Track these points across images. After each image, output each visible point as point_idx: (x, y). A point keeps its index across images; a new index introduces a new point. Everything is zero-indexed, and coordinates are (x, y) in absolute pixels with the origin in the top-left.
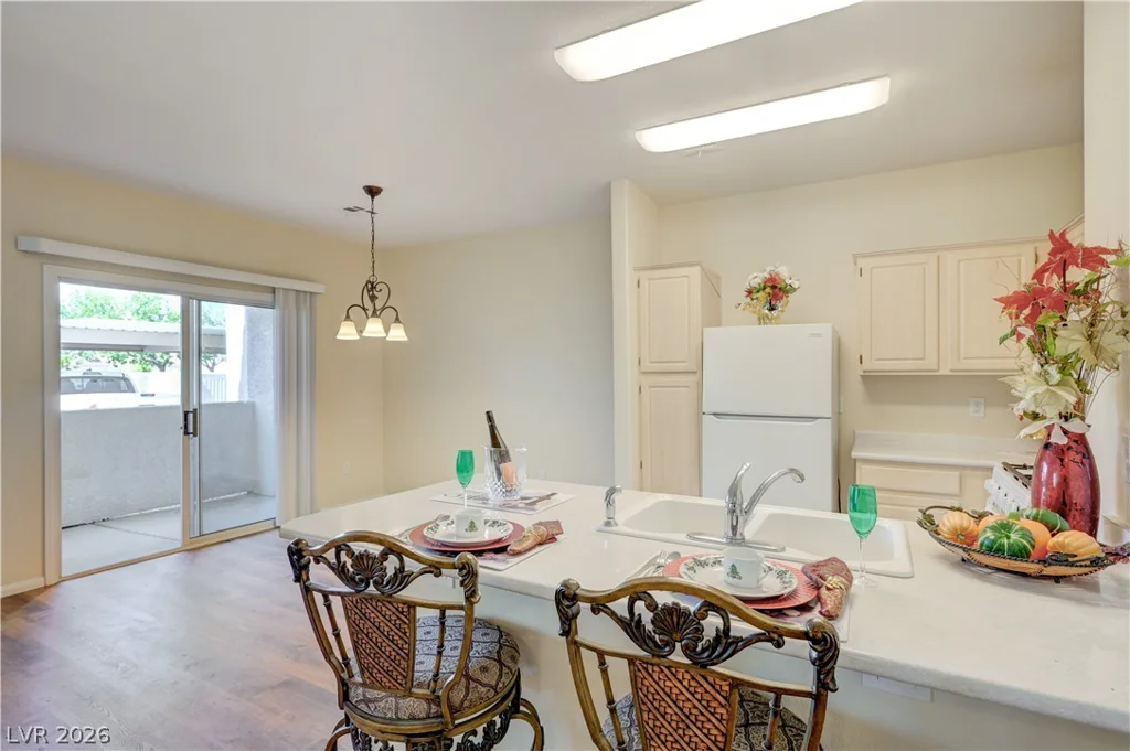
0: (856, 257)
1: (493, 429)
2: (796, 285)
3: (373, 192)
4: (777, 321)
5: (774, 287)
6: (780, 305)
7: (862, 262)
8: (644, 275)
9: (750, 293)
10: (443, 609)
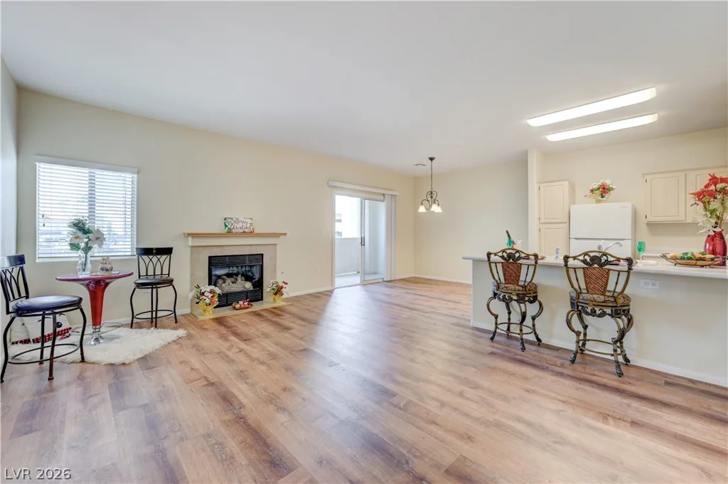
0: (643, 175)
1: (509, 236)
2: (614, 187)
3: (432, 159)
4: (606, 201)
5: (604, 188)
6: (606, 196)
7: (647, 177)
8: (542, 185)
9: (592, 191)
10: (529, 265)
